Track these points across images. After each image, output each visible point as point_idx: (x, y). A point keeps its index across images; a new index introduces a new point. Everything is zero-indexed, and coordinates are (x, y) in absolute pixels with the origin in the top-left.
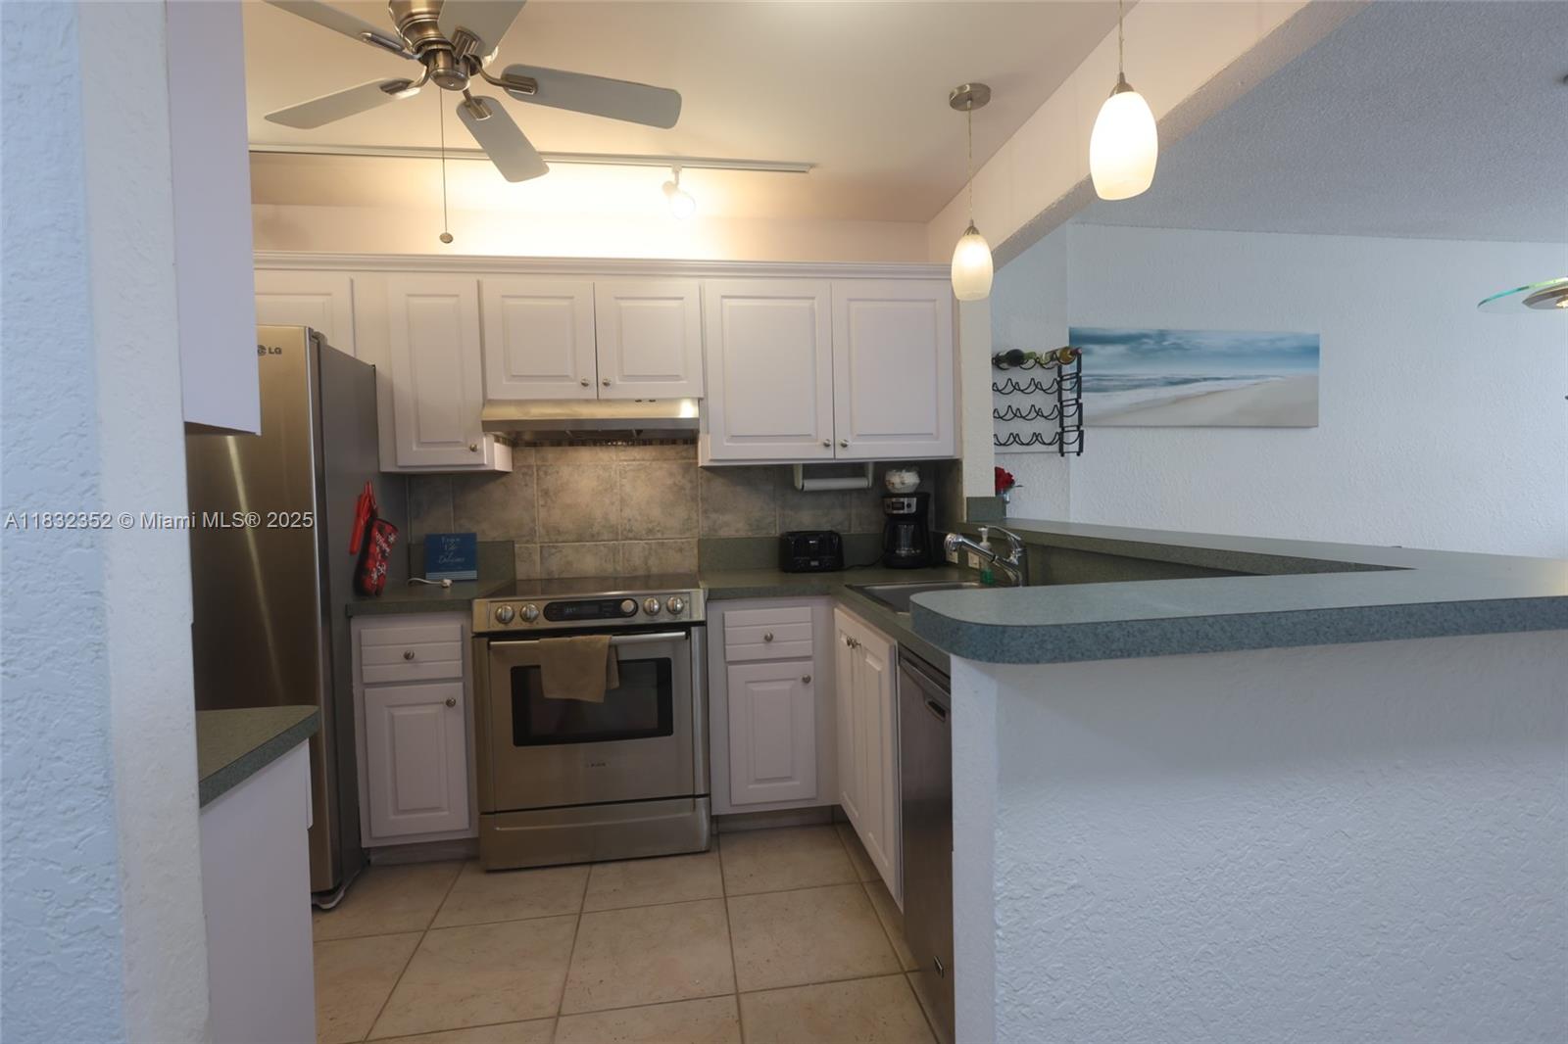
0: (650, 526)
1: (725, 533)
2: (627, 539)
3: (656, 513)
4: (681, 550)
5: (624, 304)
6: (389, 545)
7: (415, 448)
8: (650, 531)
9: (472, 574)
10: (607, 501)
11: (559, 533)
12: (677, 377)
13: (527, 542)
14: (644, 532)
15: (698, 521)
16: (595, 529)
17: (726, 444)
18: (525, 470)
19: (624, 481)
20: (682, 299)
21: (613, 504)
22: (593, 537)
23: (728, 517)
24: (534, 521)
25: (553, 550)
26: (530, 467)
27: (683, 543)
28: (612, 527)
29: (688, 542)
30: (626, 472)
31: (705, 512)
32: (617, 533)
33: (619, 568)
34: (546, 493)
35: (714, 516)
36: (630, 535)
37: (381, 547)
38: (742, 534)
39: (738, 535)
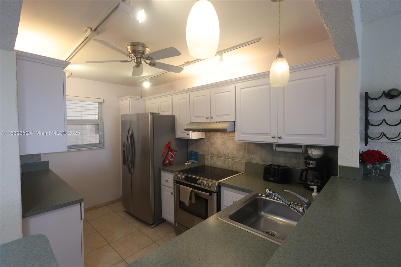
0: (233, 156)
1: (254, 161)
2: (228, 158)
3: (235, 152)
4: (241, 164)
5: (217, 95)
6: (174, 154)
7: (180, 133)
8: (233, 157)
9: (196, 162)
10: (224, 147)
11: (213, 154)
12: (228, 115)
13: (207, 156)
14: (232, 157)
15: (246, 156)
16: (221, 154)
17: (241, 135)
18: (207, 138)
19: (228, 142)
20: (230, 91)
21: (225, 148)
22: (220, 157)
23: (255, 156)
24: (209, 151)
25: (212, 159)
26: (208, 137)
27: (242, 162)
28: (224, 154)
29: (243, 162)
30: (228, 140)
31: (248, 153)
32: (226, 156)
33: (226, 166)
34: (211, 144)
35: (250, 155)
36: (229, 157)
37: (171, 155)
38: (259, 162)
39: (258, 163)
